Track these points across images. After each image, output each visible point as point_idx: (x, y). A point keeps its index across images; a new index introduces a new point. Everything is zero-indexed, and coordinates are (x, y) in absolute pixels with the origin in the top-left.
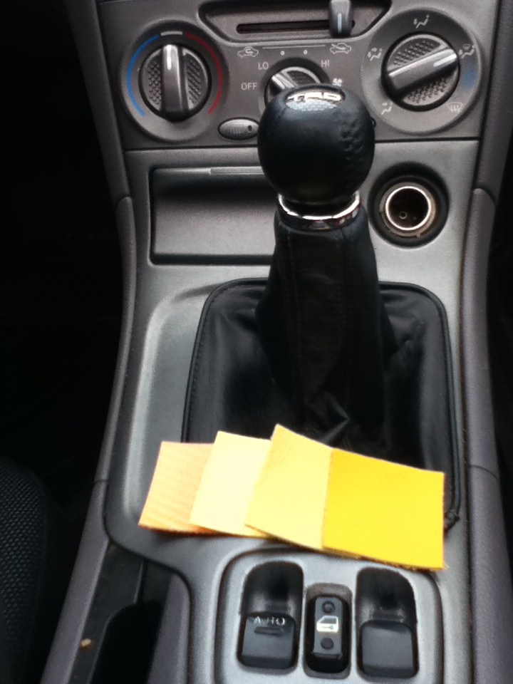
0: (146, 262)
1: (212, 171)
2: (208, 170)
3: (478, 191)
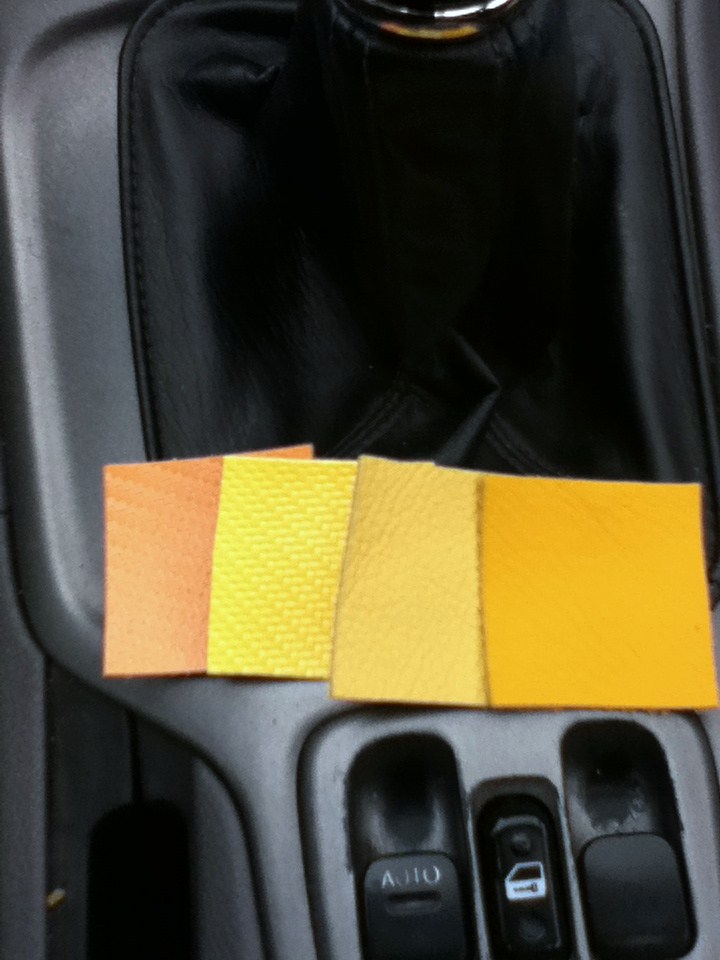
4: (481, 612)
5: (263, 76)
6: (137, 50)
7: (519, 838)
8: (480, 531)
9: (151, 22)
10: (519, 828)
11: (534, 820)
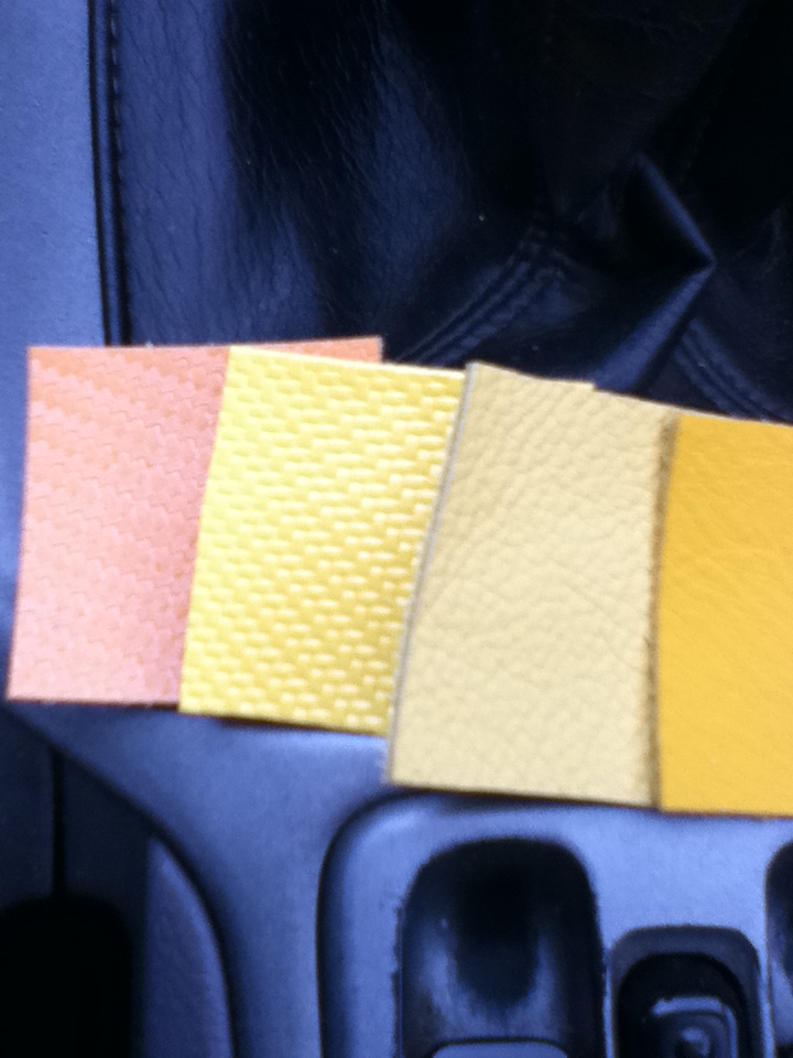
4: (652, 646)
8: (660, 508)
10: (693, 1018)
11: (712, 1004)
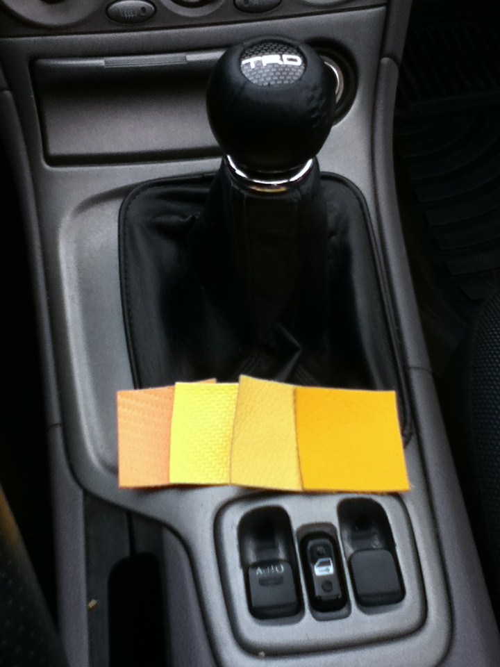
0: (41, 165)
1: (106, 62)
2: (100, 62)
3: (385, 60)
4: (297, 449)
5: (187, 219)
6: (127, 209)
7: (319, 549)
8: (295, 412)
9: (134, 197)
10: (319, 545)
11: (327, 541)
